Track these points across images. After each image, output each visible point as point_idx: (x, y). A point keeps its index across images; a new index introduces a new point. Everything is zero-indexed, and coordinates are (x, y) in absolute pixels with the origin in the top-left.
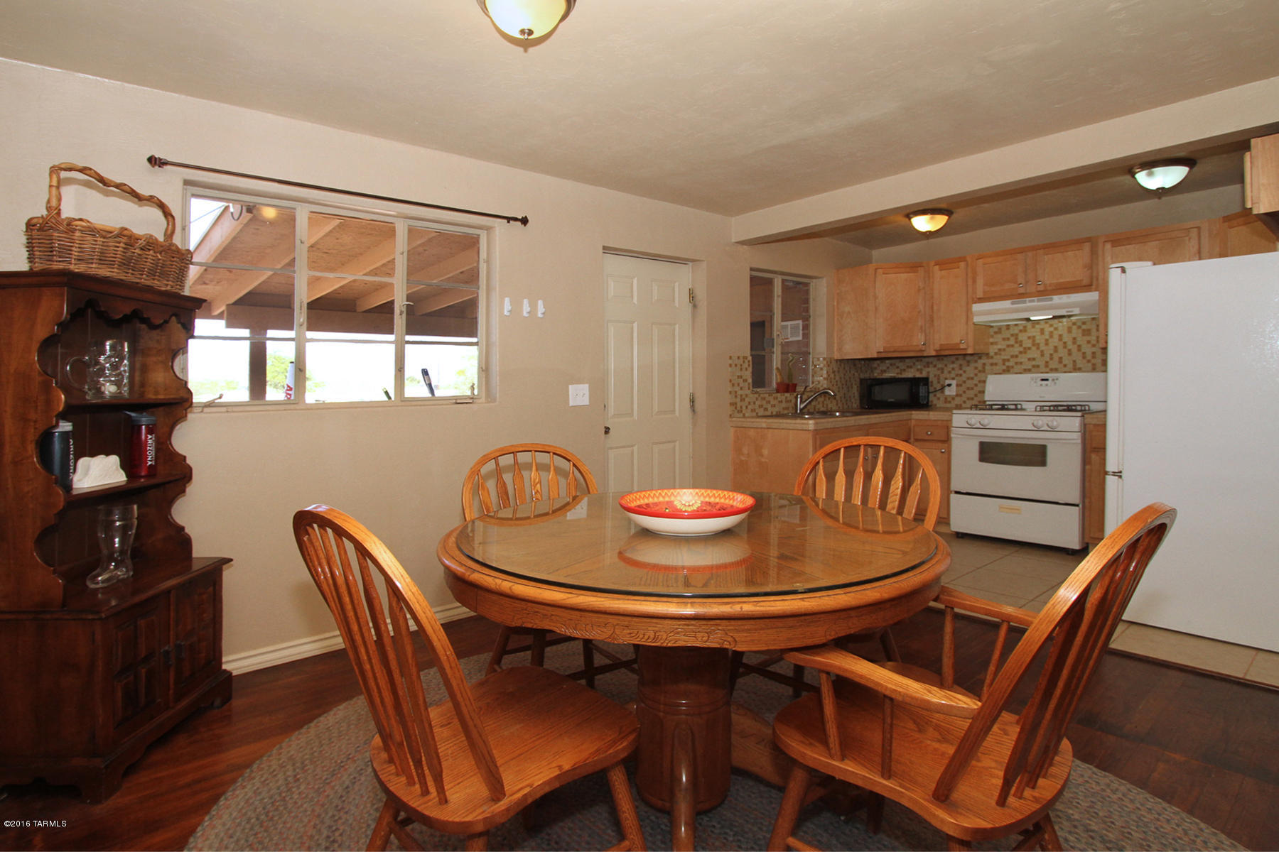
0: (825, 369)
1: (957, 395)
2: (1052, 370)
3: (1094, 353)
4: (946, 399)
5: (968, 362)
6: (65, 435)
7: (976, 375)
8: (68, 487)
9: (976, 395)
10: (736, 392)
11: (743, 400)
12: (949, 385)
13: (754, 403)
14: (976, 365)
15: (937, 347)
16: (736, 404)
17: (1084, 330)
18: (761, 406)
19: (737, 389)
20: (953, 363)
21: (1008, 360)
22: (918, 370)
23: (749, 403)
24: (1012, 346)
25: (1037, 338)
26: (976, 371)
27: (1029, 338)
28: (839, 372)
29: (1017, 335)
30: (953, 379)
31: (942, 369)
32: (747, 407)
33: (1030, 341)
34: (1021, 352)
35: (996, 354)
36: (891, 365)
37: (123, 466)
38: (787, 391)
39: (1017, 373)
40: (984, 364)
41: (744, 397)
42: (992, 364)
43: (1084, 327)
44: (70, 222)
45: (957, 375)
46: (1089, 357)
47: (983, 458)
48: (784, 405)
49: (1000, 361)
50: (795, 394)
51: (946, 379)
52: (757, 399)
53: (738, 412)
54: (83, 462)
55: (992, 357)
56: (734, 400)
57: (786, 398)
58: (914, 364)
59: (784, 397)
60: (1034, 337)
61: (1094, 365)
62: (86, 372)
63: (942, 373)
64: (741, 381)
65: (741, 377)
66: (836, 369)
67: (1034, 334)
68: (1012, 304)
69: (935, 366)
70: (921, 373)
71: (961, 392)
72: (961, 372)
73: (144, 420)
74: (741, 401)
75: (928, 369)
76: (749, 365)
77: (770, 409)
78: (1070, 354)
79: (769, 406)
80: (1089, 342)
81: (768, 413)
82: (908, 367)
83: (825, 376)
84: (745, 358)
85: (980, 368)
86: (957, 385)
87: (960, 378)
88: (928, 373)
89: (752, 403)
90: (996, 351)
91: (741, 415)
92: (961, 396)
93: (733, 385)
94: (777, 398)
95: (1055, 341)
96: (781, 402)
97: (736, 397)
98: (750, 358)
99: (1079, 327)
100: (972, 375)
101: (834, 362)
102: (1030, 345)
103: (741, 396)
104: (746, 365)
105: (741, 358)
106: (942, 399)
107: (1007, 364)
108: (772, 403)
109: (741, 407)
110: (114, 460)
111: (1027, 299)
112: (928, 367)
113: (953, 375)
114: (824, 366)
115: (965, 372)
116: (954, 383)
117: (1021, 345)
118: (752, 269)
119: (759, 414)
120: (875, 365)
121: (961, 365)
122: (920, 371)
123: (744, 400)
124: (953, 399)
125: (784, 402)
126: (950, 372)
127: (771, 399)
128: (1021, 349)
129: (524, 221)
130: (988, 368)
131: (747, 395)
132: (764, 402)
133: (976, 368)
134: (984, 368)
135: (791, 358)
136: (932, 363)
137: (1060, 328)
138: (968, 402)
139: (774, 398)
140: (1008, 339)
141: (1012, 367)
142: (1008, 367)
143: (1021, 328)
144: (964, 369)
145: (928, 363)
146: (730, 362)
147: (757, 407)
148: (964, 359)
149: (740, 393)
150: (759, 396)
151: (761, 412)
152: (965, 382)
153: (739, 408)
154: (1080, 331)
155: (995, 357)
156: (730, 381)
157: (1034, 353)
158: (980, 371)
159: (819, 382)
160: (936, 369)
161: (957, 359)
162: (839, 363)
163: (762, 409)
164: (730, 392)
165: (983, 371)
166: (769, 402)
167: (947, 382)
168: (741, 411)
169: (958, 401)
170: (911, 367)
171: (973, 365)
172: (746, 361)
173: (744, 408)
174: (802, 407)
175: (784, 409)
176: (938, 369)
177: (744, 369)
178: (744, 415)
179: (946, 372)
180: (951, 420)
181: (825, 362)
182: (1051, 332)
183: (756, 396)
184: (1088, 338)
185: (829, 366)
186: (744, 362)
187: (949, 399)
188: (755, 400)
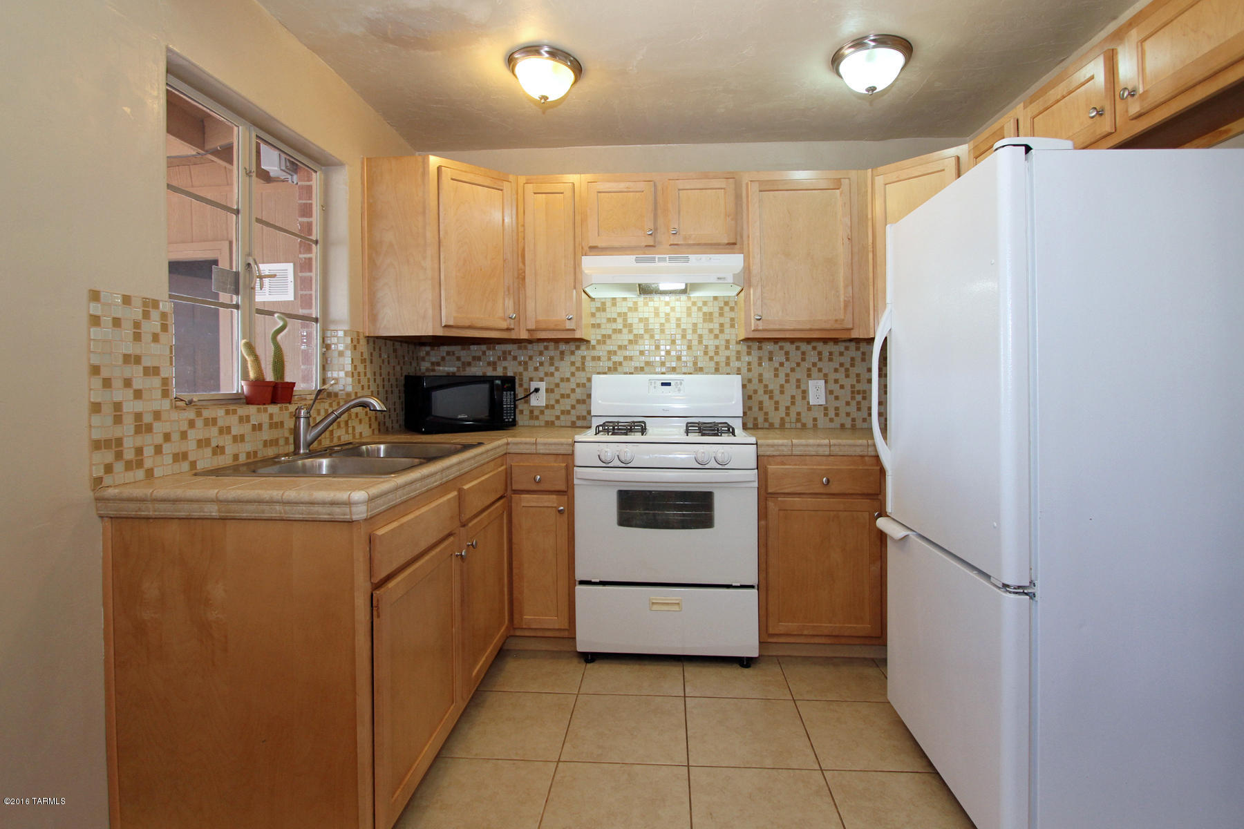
0: (348, 353)
1: (547, 407)
2: (673, 370)
3: (717, 347)
4: (531, 412)
5: (562, 353)
7: (573, 374)
9: (573, 407)
10: (118, 406)
11: (142, 428)
12: (537, 390)
13: (184, 435)
14: (573, 358)
15: (531, 326)
17: (705, 314)
18: (203, 443)
19: (119, 394)
20: (541, 354)
21: (615, 353)
22: (489, 364)
23: (167, 437)
24: (620, 331)
25: (651, 321)
26: (573, 369)
27: (641, 320)
28: (371, 361)
29: (625, 314)
30: (541, 380)
31: (526, 363)
32: (158, 450)
33: (642, 326)
34: (630, 342)
35: (599, 342)
36: (448, 353)
38: (274, 401)
39: (626, 373)
40: (584, 358)
41: (148, 419)
42: (594, 359)
43: (705, 309)
45: (546, 374)
46: (711, 354)
47: (625, 520)
48: (266, 435)
49: (605, 353)
50: (292, 408)
51: (531, 380)
52: (192, 424)
53: (129, 466)
55: (594, 348)
57: (271, 416)
58: (484, 353)
59: (264, 418)
60: (647, 319)
61: (717, 363)
63: (526, 369)
64: (136, 372)
66: (366, 356)
67: (646, 315)
68: (637, 260)
69: (515, 358)
70: (495, 369)
71: (552, 402)
72: (552, 369)
74: (138, 430)
75: (505, 364)
76: (164, 328)
77: (230, 449)
78: (689, 347)
79: (226, 441)
80: (711, 331)
81: (225, 460)
82: (474, 358)
83: (349, 368)
84: (150, 305)
85: (578, 364)
86: (547, 390)
87: (551, 378)
88: (505, 368)
89: (175, 437)
90: (599, 338)
91: (140, 474)
92: (553, 407)
93: (107, 383)
94: (248, 417)
95: (671, 328)
96: (257, 428)
97: (118, 420)
98: (166, 306)
99: (700, 309)
100: (568, 375)
101: (363, 342)
102: (642, 332)
103: (138, 416)
104: (154, 325)
105: (137, 303)
106: (526, 412)
107: (615, 359)
108: (235, 431)
109: (139, 451)
111: (657, 256)
112: (505, 359)
113: (542, 375)
114: (346, 347)
115: (557, 369)
116: (542, 386)
117: (630, 331)
119: (200, 466)
120: (422, 354)
121: (552, 358)
122: (493, 365)
123: (149, 428)
124: (542, 412)
125: (266, 426)
126: (536, 369)
127: (233, 421)
128: (631, 337)
130: (589, 364)
131: (157, 415)
132: (214, 431)
133: (573, 363)
134: (583, 363)
135: (281, 324)
136: (510, 352)
137: (678, 309)
138: (562, 417)
139: (241, 420)
140: (615, 320)
141: (620, 363)
142: (615, 363)
143: (630, 304)
144: (557, 364)
145: (504, 352)
147: (191, 445)
148: (556, 348)
149: (130, 407)
150: (199, 414)
151: (206, 461)
152: (557, 385)
153: (129, 455)
154: (701, 314)
155: (598, 347)
156: (95, 370)
157: (647, 345)
158: (578, 369)
159: (337, 380)
160: (516, 363)
161: (546, 348)
162: (371, 344)
163: (208, 451)
165: (583, 368)
166: (224, 431)
167: (534, 385)
168: (140, 464)
169: (549, 415)
170: (479, 359)
171: (569, 359)
172: (155, 315)
173: (148, 452)
174: (309, 438)
176: (520, 363)
177: (147, 338)
178: (150, 473)
179: (531, 369)
180: (572, 454)
181: (348, 340)
182: (667, 315)
183: (191, 414)
184: (711, 326)
185: (355, 348)
186: (146, 315)
187: (536, 413)
188: (185, 427)
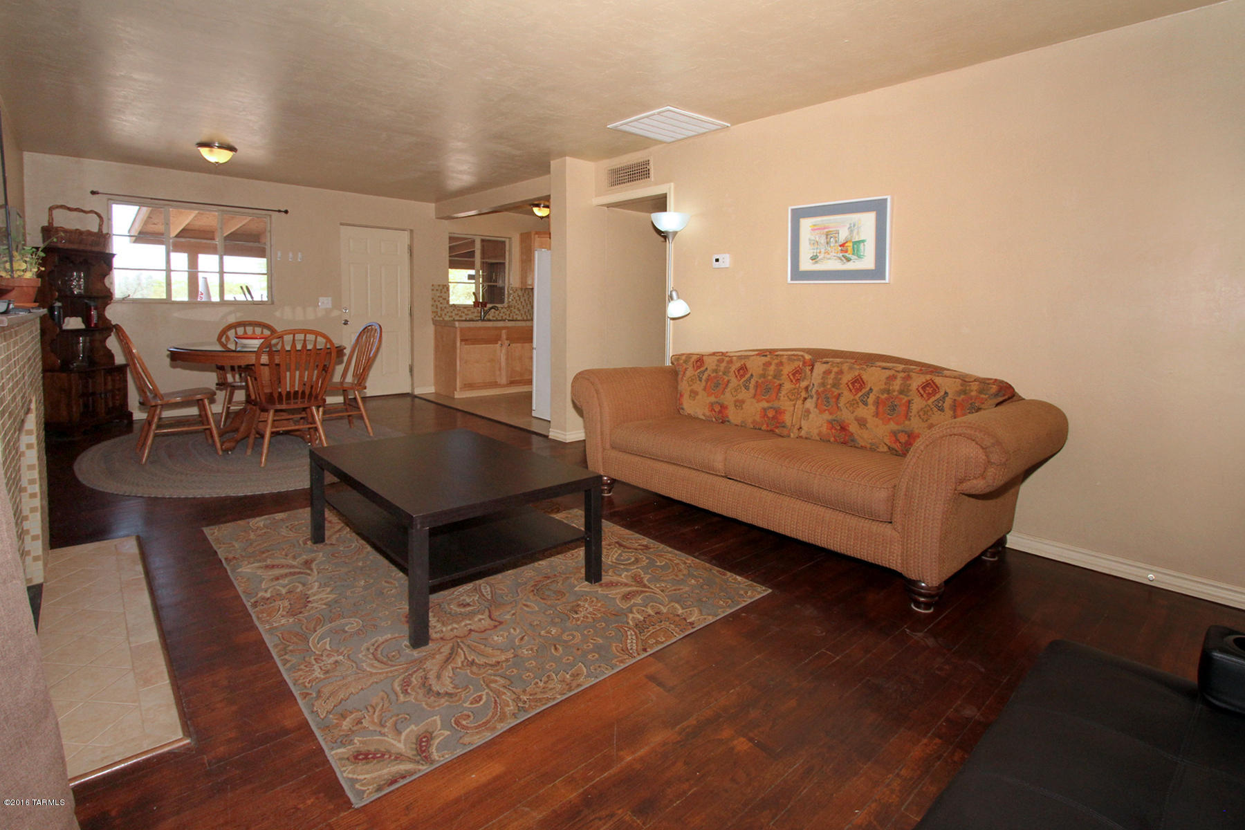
6: (59, 307)
8: (61, 327)
13: (452, 313)
16: (437, 312)
18: (457, 314)
19: (438, 304)
23: (448, 312)
28: (523, 296)
32: (445, 314)
37: (83, 322)
38: (478, 306)
41: (443, 308)
44: (57, 228)
48: (476, 314)
50: (485, 308)
52: (454, 310)
53: (439, 317)
54: (67, 319)
56: (435, 310)
57: (478, 310)
59: (476, 310)
62: (67, 283)
64: (441, 299)
65: (441, 297)
66: (521, 294)
73: (92, 304)
74: (441, 311)
76: (447, 290)
77: (464, 316)
81: (463, 319)
84: (445, 286)
89: (450, 312)
91: (441, 319)
93: (435, 301)
94: (470, 310)
96: (474, 312)
97: (437, 308)
101: (519, 290)
103: (441, 308)
104: (445, 290)
105: (441, 286)
108: (466, 313)
109: (441, 314)
110: (80, 319)
118: (450, 233)
119: (456, 319)
123: (443, 310)
127: (465, 310)
129: (286, 212)
131: (445, 308)
132: (460, 312)
139: (468, 310)
146: (433, 288)
147: (454, 314)
149: (440, 306)
153: (439, 315)
156: (433, 299)
162: (523, 291)
163: (458, 316)
164: (432, 306)
166: (463, 312)
172: (445, 288)
173: (443, 315)
175: (476, 317)
177: (443, 292)
178: (443, 319)
183: (454, 308)
186: (443, 288)
188: (452, 310)
